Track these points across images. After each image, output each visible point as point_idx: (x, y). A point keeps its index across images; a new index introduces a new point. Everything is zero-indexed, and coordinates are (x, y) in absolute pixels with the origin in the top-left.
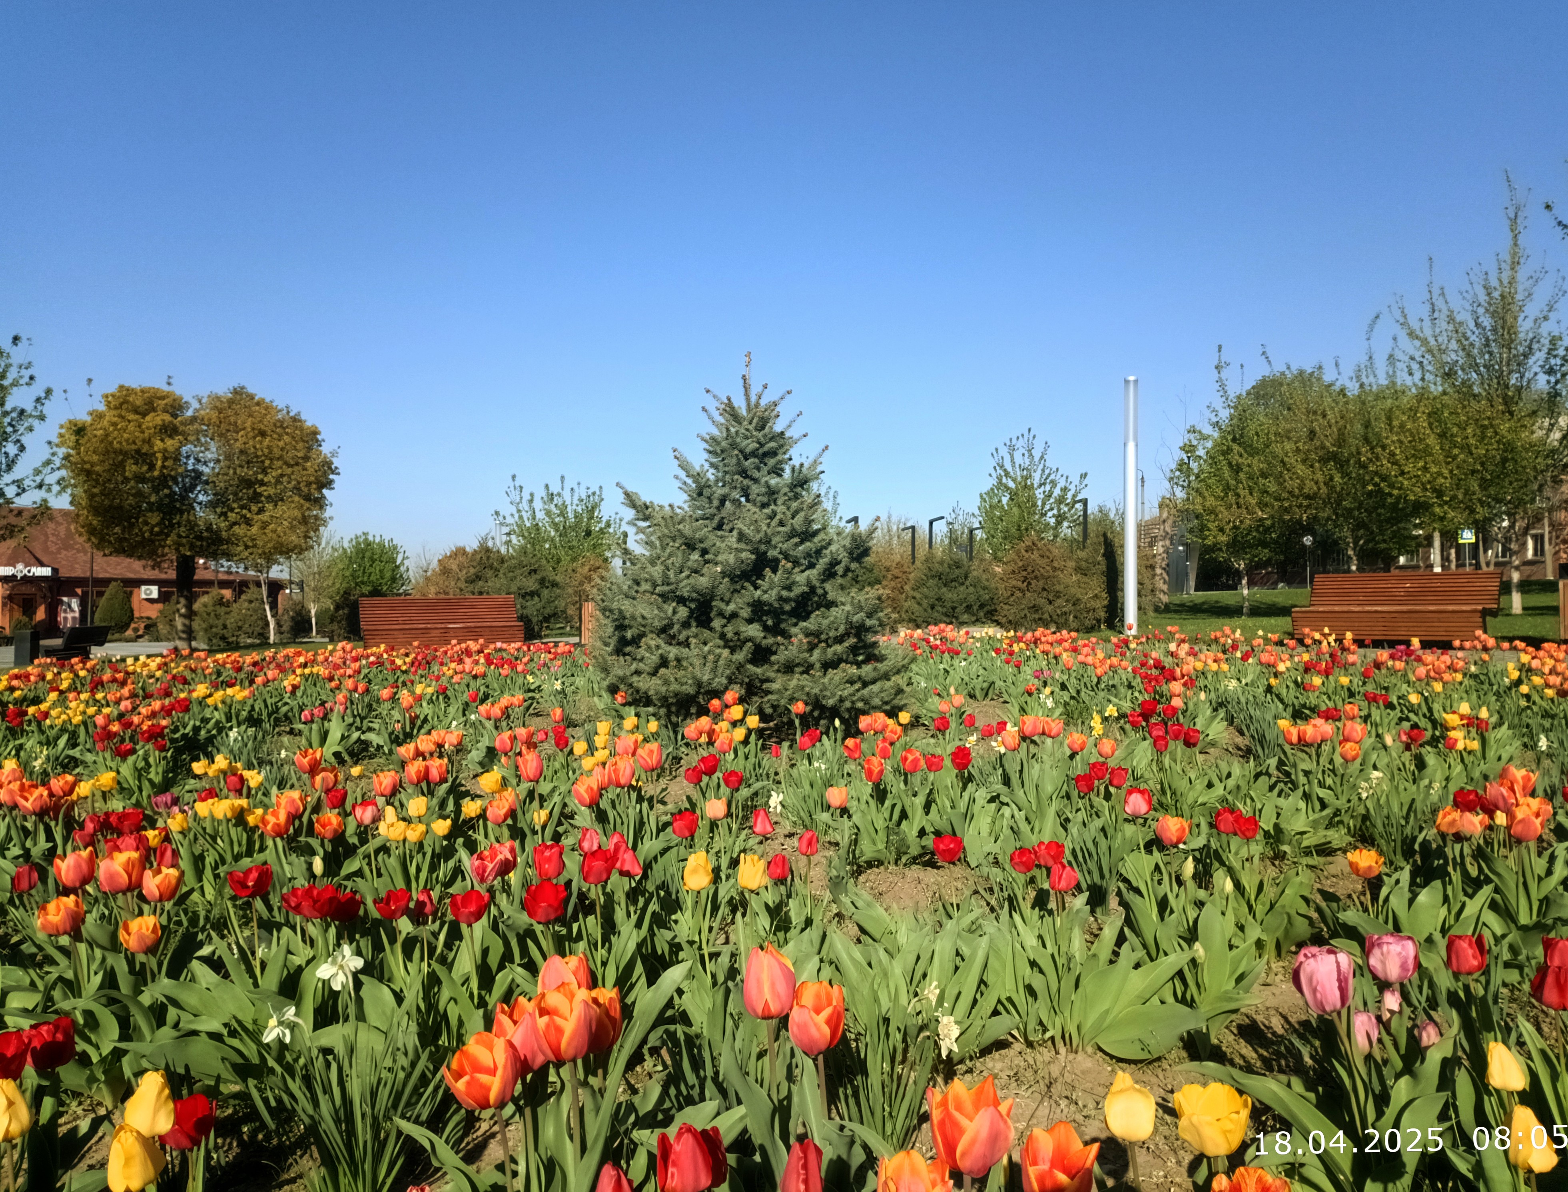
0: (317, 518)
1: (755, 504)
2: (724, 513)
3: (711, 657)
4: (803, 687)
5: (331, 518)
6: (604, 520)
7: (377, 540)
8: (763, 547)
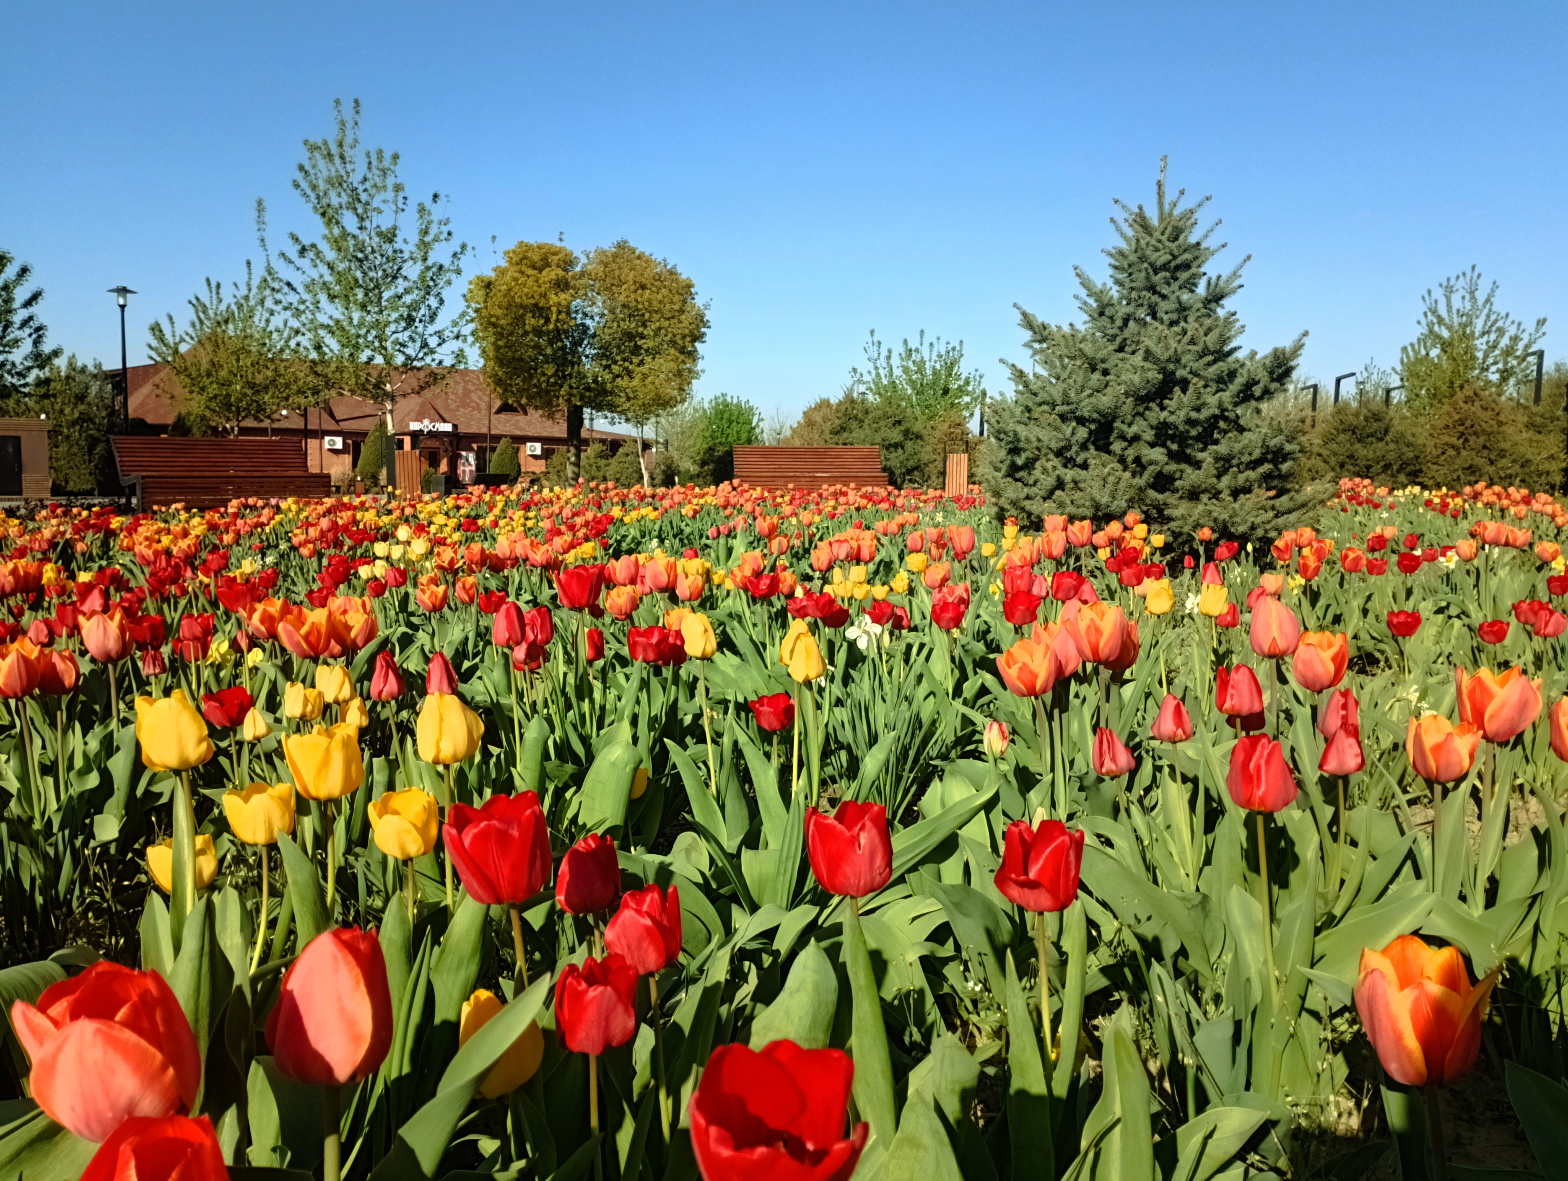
0: (690, 371)
1: (1162, 322)
2: (1127, 333)
3: (1111, 479)
4: (1210, 512)
5: (703, 371)
6: (963, 377)
7: (735, 401)
8: (1171, 366)
